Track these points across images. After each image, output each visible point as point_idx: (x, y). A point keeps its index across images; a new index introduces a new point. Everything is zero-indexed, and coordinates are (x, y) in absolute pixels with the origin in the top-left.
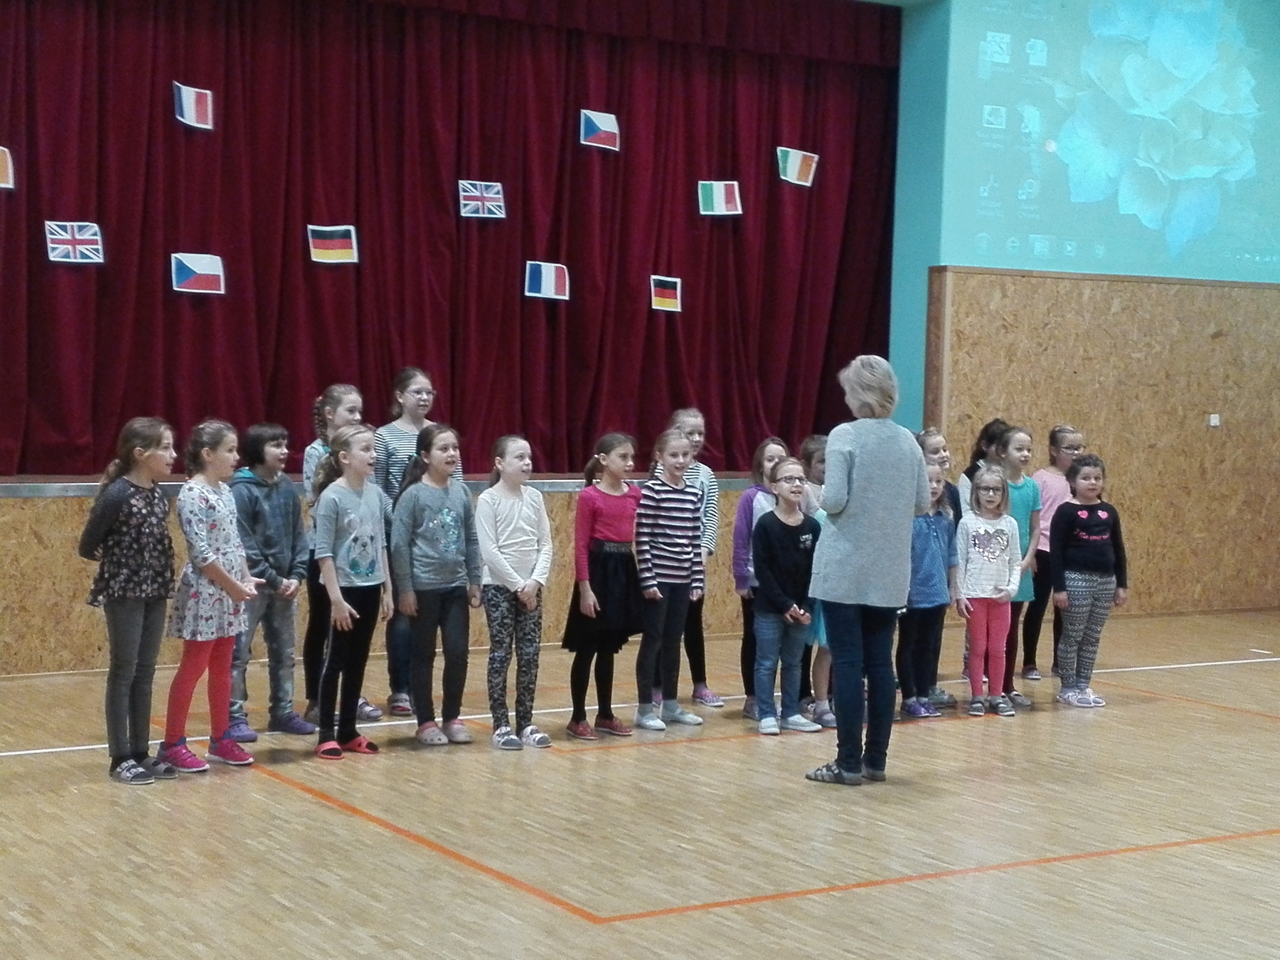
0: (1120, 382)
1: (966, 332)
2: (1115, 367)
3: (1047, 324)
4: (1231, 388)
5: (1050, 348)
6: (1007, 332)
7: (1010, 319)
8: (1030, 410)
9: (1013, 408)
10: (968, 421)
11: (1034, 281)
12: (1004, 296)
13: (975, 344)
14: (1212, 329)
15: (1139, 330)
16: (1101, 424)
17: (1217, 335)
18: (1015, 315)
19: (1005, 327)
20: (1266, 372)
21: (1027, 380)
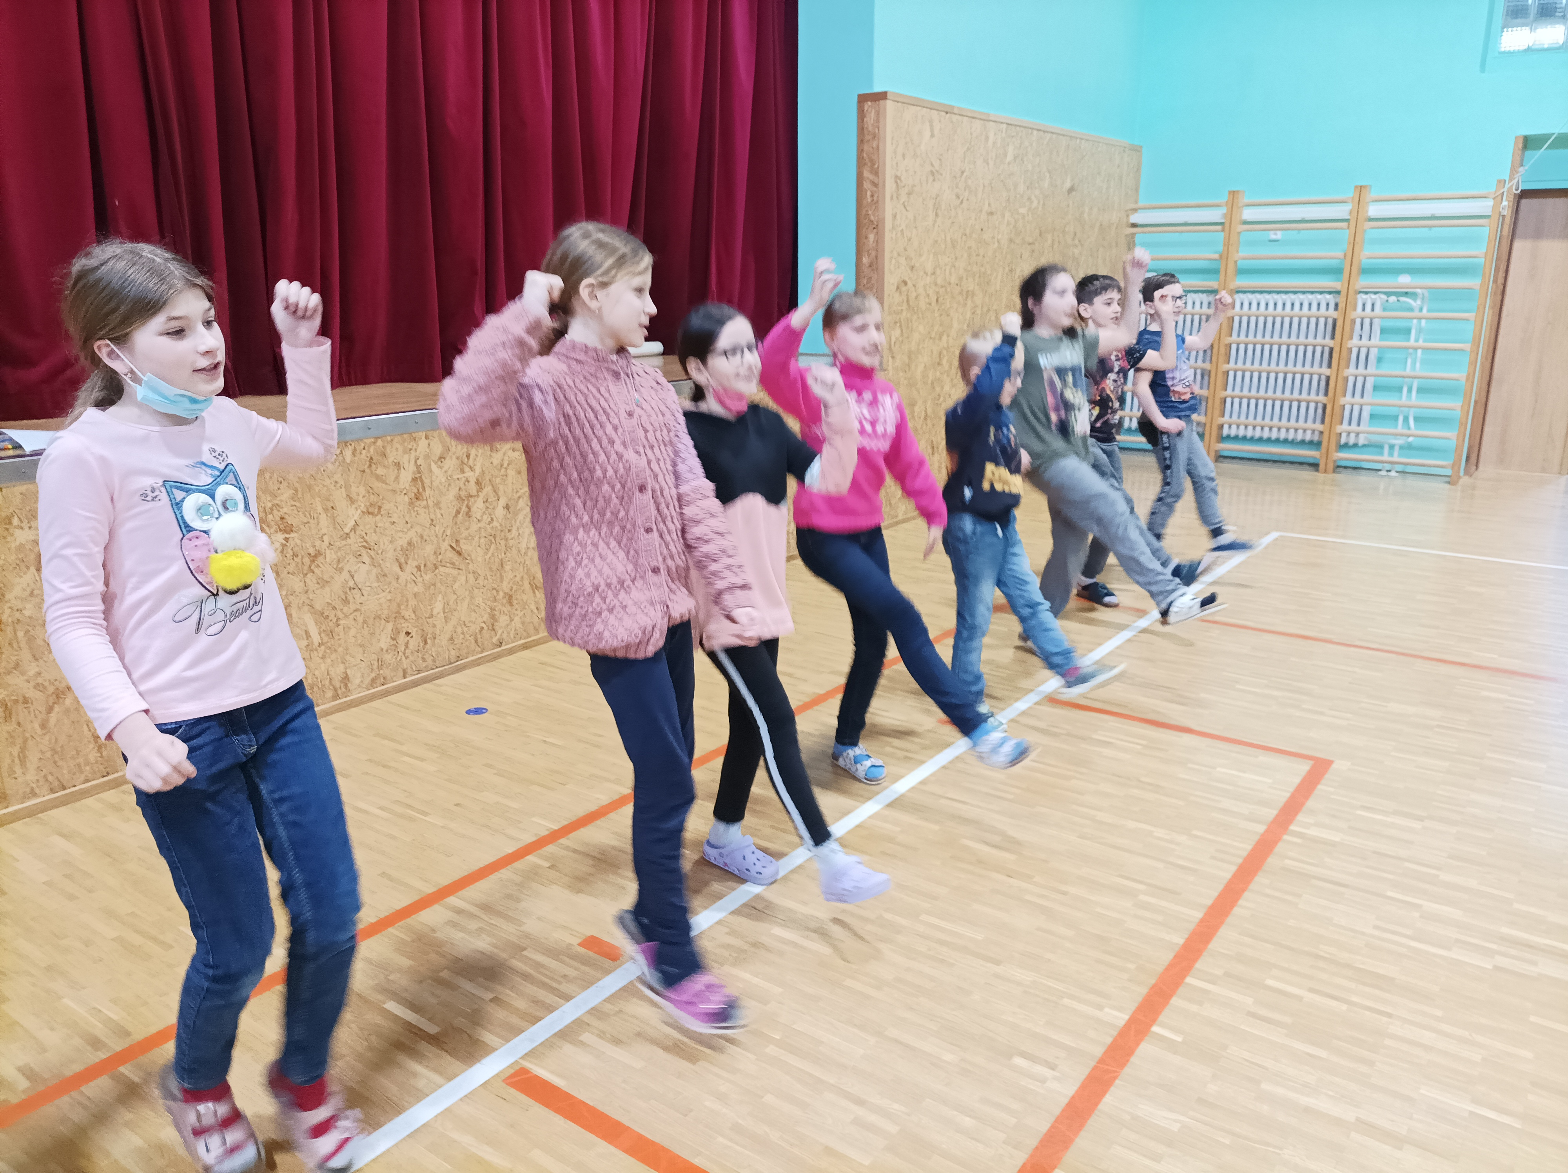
0: (1011, 241)
1: (903, 178)
2: (1008, 224)
3: (963, 172)
4: (1076, 246)
5: (965, 200)
6: (934, 180)
7: (937, 164)
8: (950, 274)
9: (938, 271)
10: (904, 289)
11: (955, 118)
12: (932, 136)
13: (909, 194)
14: (1068, 185)
15: (1024, 183)
16: (998, 288)
17: (1071, 190)
18: (940, 160)
19: (933, 174)
20: (1096, 230)
21: (948, 239)
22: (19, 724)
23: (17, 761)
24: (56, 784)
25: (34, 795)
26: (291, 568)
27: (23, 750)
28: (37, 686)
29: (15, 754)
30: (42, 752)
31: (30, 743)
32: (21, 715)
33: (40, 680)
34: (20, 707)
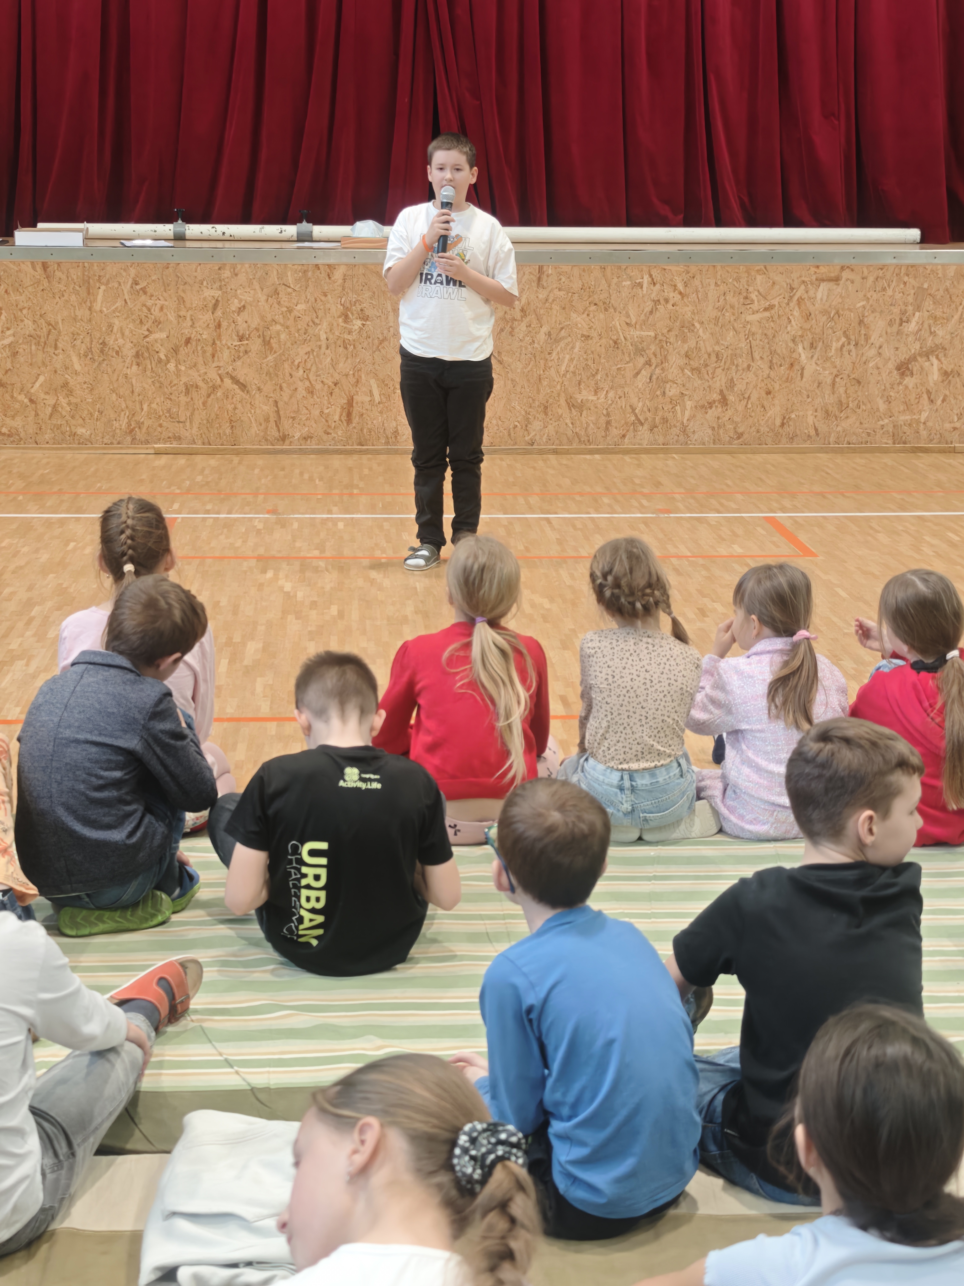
22: (192, 398)
23: (188, 420)
24: (206, 441)
25: (195, 443)
26: (365, 345)
27: (192, 414)
28: (203, 380)
29: (188, 415)
30: (202, 420)
31: (196, 412)
32: (194, 394)
33: (206, 377)
34: (194, 389)
